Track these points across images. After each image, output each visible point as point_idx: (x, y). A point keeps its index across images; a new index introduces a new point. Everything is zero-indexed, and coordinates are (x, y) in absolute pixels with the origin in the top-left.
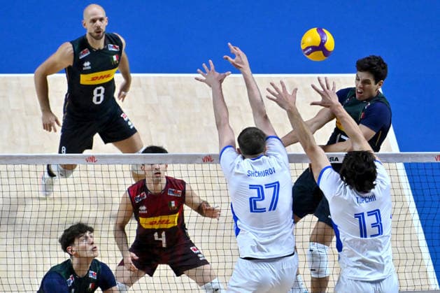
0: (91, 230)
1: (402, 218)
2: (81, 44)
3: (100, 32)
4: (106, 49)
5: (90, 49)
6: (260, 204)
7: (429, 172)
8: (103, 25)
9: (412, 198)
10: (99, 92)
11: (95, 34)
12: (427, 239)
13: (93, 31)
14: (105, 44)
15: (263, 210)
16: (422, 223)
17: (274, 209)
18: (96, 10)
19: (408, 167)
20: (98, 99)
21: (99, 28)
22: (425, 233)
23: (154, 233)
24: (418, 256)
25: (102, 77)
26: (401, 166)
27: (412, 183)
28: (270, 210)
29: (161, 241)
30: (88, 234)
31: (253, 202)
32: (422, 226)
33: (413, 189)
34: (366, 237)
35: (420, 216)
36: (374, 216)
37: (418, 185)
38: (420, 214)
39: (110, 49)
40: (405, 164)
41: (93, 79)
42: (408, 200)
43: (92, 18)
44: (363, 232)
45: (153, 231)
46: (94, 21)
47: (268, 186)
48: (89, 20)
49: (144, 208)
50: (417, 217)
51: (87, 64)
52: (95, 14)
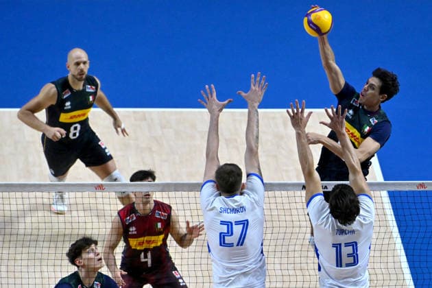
0: (96, 243)
1: (386, 241)
2: (63, 85)
3: (83, 74)
4: (84, 90)
5: (71, 89)
6: (228, 240)
7: (411, 200)
8: (85, 68)
9: (395, 223)
10: (76, 128)
11: (79, 77)
12: (408, 261)
13: (76, 73)
14: (84, 85)
15: (231, 245)
16: (404, 246)
17: (242, 245)
18: (79, 54)
19: (392, 195)
20: (75, 134)
21: (82, 71)
22: (406, 255)
23: (141, 253)
24: (401, 277)
25: (79, 116)
26: (385, 194)
27: (395, 209)
28: (238, 245)
29: (147, 262)
30: (93, 246)
31: (222, 237)
32: (405, 249)
33: (396, 215)
34: (341, 266)
35: (402, 240)
36: (351, 247)
37: (400, 212)
38: (402, 238)
39: (87, 90)
40: (389, 192)
41: (71, 118)
42: (391, 225)
43: (76, 61)
44: (339, 263)
45: (140, 251)
46: (78, 64)
47: (238, 223)
48: (73, 63)
49: (134, 229)
50: (399, 240)
51: (68, 104)
52: (80, 58)
